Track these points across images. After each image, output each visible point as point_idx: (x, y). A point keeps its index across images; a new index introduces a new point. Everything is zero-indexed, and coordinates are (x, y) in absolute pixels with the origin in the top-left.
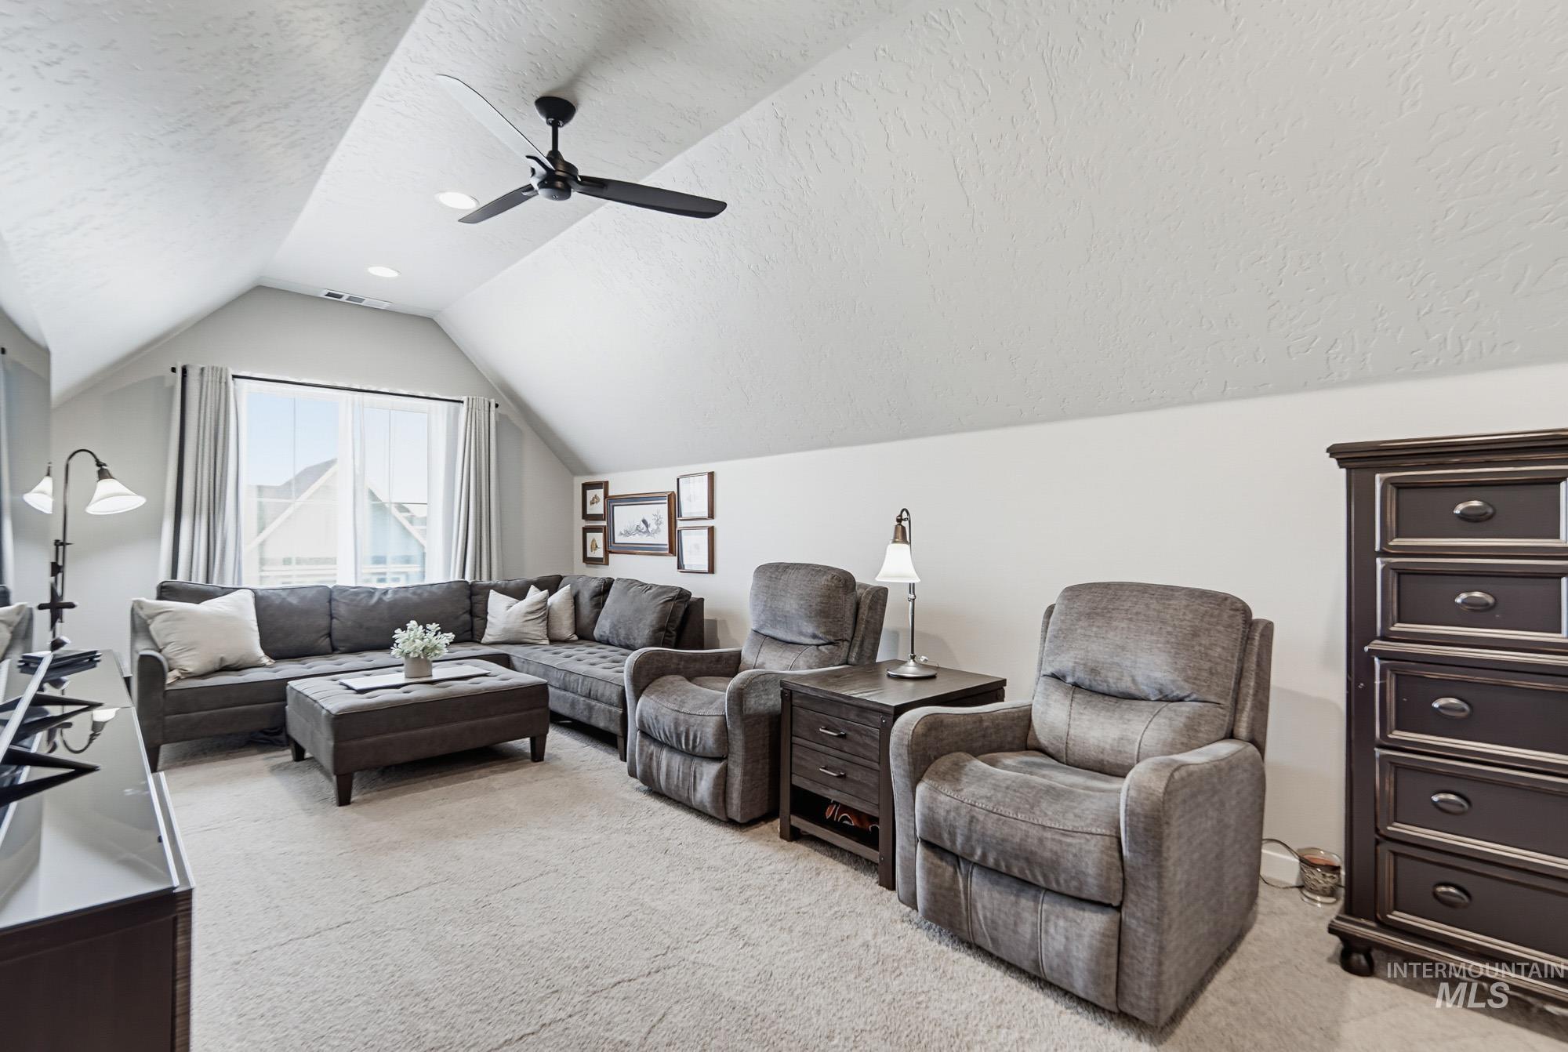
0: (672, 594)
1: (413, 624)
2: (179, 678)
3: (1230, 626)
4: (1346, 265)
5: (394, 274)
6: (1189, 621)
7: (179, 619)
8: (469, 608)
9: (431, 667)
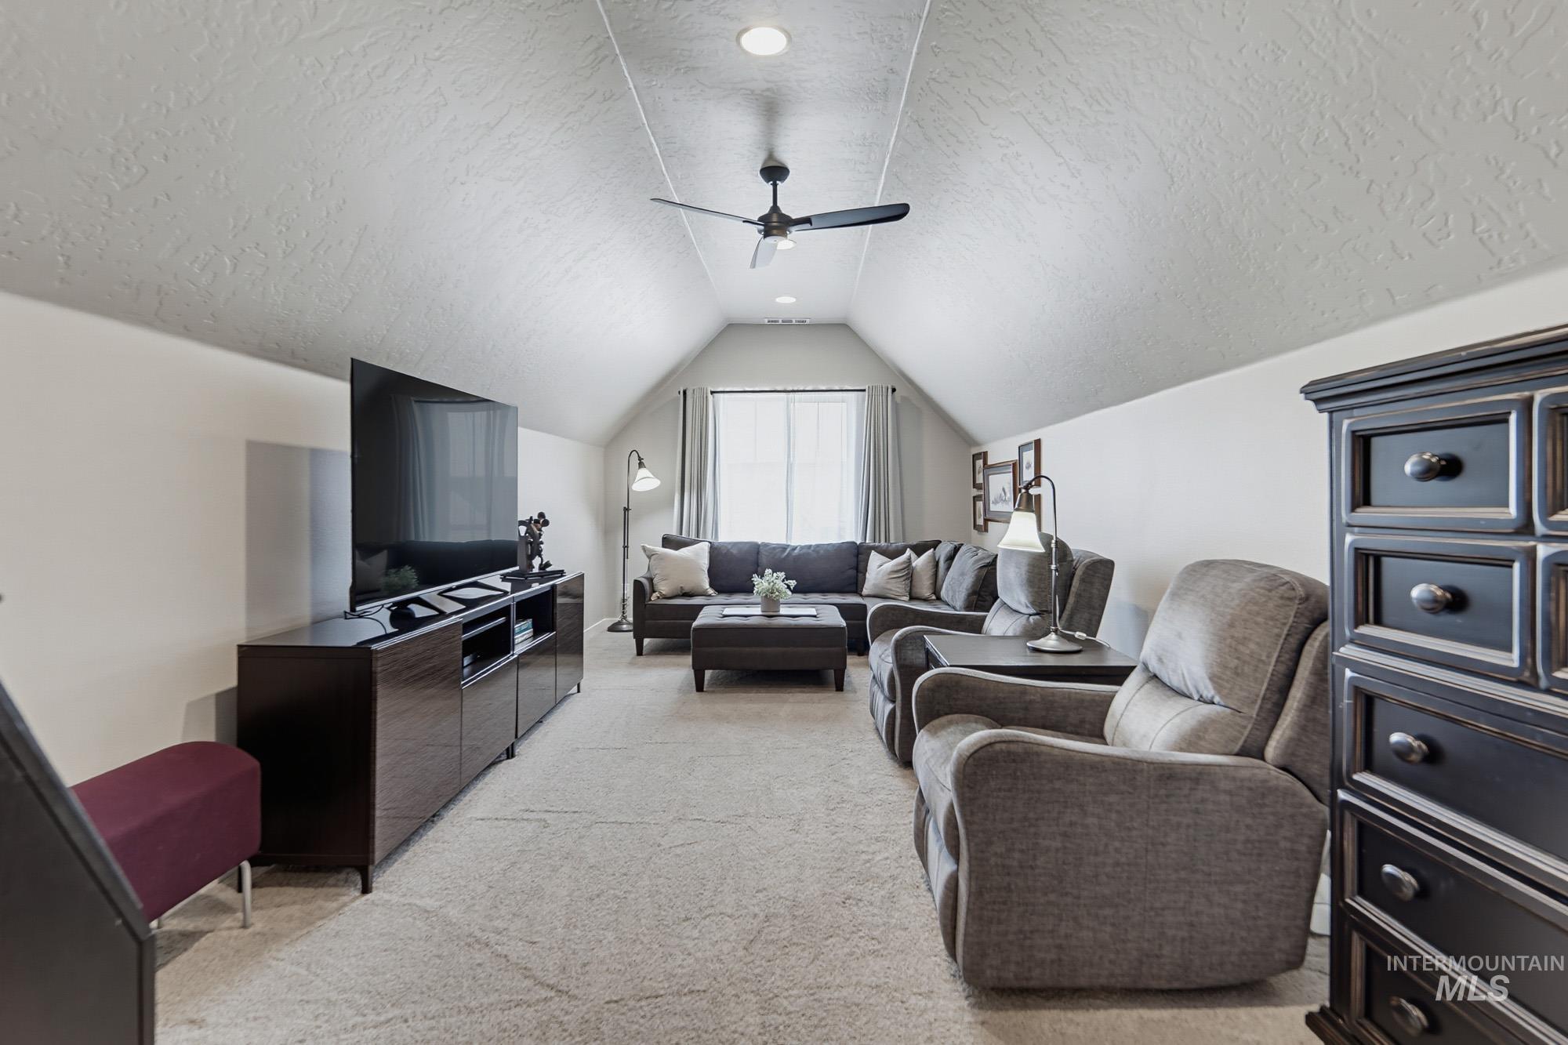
0: (988, 561)
1: (768, 571)
2: (658, 598)
3: (1272, 618)
4: (1410, 118)
5: (793, 300)
6: (1233, 608)
7: (661, 559)
8: (854, 564)
9: (778, 607)
